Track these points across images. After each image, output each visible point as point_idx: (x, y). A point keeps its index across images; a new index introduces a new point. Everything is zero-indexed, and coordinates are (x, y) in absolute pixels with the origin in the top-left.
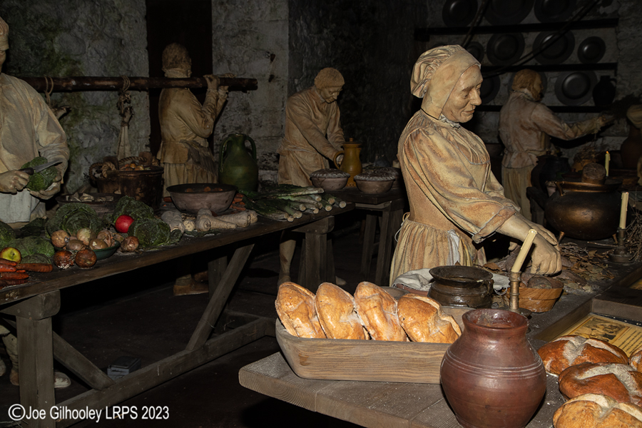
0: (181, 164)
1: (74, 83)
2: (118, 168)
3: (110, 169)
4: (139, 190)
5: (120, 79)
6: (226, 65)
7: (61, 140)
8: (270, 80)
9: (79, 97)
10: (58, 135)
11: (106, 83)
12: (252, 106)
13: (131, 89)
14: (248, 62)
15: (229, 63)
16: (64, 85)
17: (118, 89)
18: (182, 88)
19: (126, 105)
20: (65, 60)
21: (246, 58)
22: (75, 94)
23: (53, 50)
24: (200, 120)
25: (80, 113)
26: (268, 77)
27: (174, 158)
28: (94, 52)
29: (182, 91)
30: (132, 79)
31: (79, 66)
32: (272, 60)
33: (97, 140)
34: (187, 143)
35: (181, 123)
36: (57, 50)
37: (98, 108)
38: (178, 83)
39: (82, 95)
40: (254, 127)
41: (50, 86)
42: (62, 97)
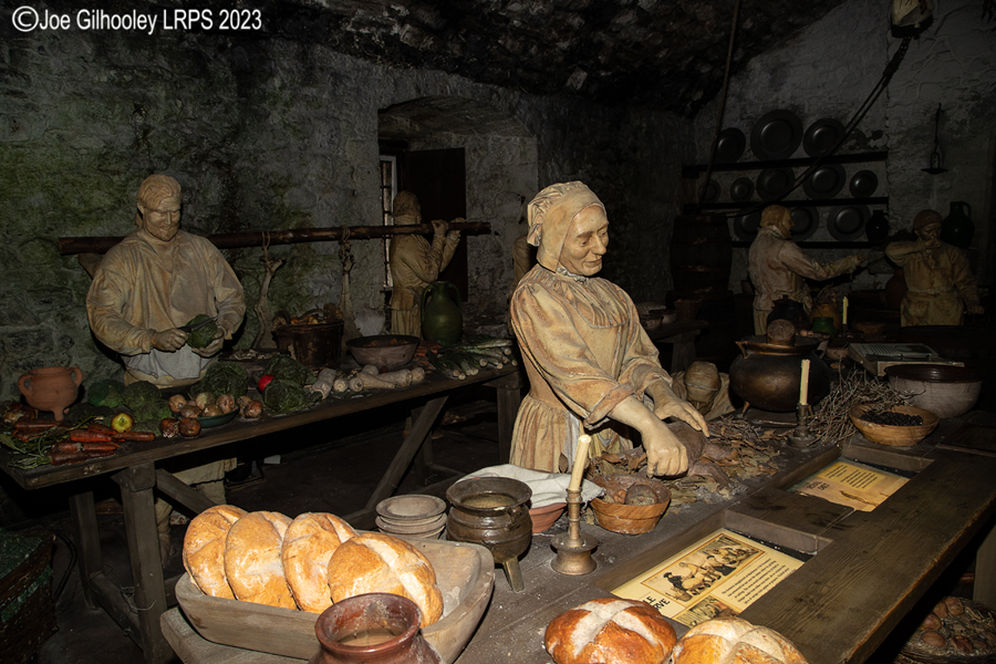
0: (407, 310)
1: (291, 235)
2: (289, 322)
3: (280, 323)
4: (311, 344)
5: (341, 229)
6: (479, 208)
7: (238, 294)
8: (520, 222)
9: (309, 247)
10: (234, 290)
11: (324, 234)
12: (504, 248)
13: (351, 238)
14: (500, 205)
15: (482, 207)
16: (281, 237)
17: (338, 238)
18: (409, 234)
19: (348, 254)
20: (294, 214)
21: (498, 202)
22: (305, 245)
23: (283, 205)
24: (424, 266)
25: (310, 263)
26: (519, 219)
27: (401, 304)
28: (325, 204)
29: (408, 237)
30: (352, 228)
31: (309, 218)
32: (522, 202)
33: (328, 288)
34: (413, 289)
35: (407, 269)
36: (287, 205)
37: (328, 257)
38: (402, 230)
39: (313, 245)
40: (506, 269)
41: (267, 240)
42: (292, 249)
